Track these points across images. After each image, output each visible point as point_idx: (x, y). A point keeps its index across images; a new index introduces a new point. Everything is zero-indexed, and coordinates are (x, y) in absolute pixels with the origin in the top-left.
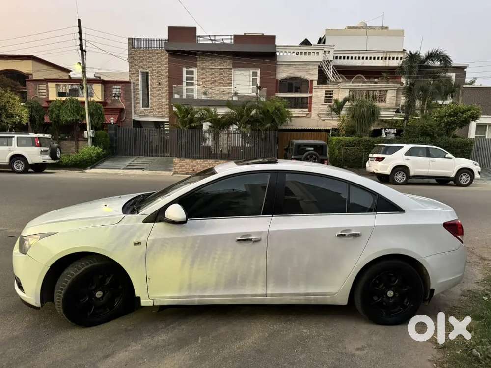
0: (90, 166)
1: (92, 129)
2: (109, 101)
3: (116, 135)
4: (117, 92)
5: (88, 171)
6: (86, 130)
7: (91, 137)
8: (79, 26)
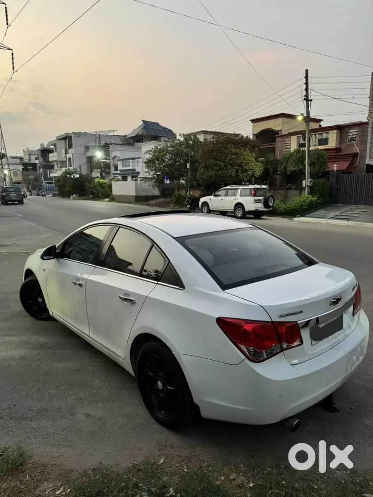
0: (299, 214)
1: (310, 178)
2: (343, 147)
3: (337, 183)
4: (354, 136)
5: (296, 219)
6: (305, 179)
7: (308, 186)
8: (306, 77)
